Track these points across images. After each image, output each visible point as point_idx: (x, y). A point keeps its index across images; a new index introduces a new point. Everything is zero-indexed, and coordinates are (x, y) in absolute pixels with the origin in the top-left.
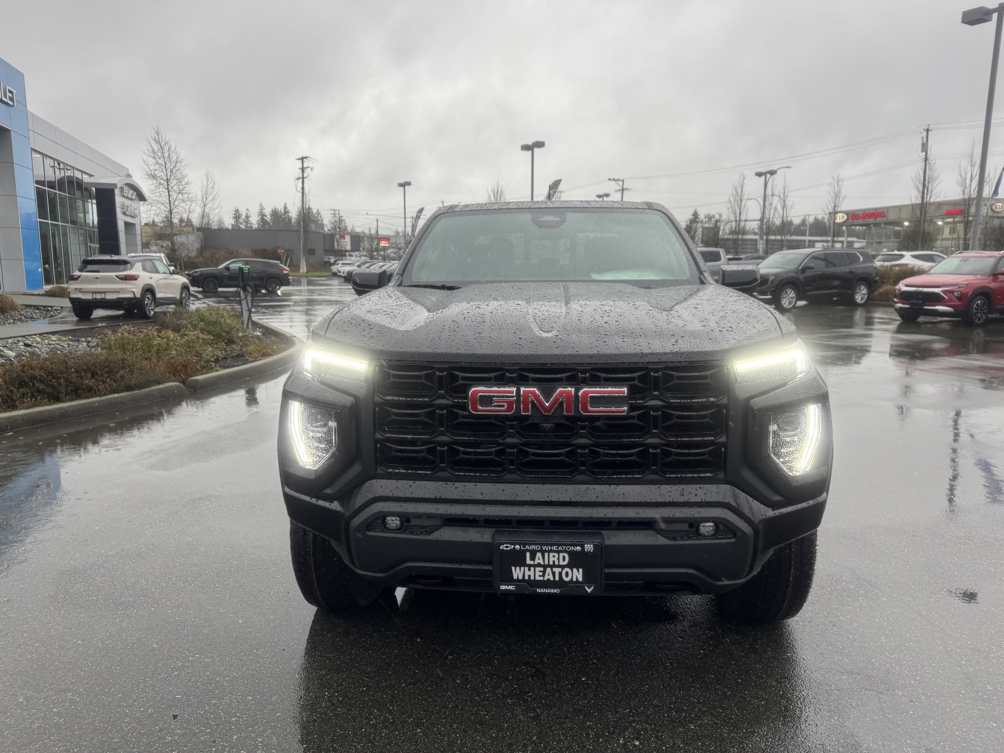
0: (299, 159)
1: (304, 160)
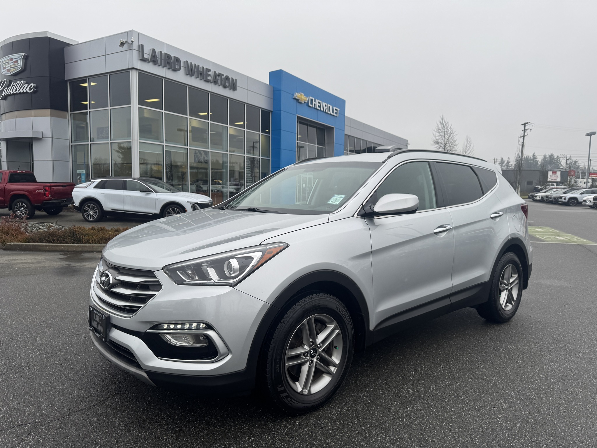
0: (523, 125)
1: (526, 124)
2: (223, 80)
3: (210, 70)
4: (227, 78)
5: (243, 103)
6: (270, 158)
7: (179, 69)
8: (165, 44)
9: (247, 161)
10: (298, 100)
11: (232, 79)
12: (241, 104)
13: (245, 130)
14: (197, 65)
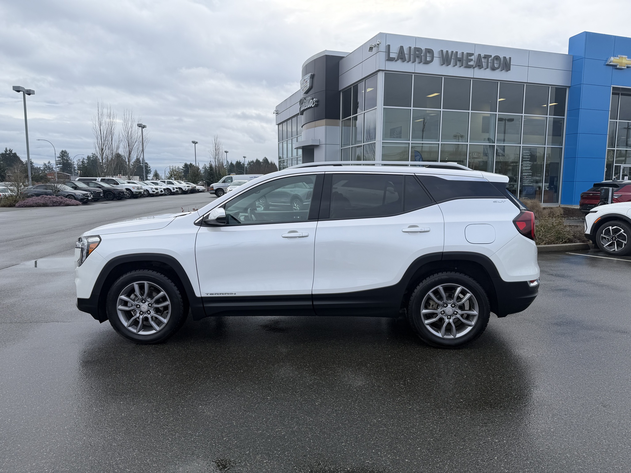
2: (492, 62)
3: (472, 54)
4: (497, 58)
5: (521, 84)
6: (563, 147)
7: (432, 61)
8: (416, 39)
9: (524, 152)
10: (614, 66)
11: (505, 58)
12: (519, 85)
13: (523, 115)
14: (454, 52)
